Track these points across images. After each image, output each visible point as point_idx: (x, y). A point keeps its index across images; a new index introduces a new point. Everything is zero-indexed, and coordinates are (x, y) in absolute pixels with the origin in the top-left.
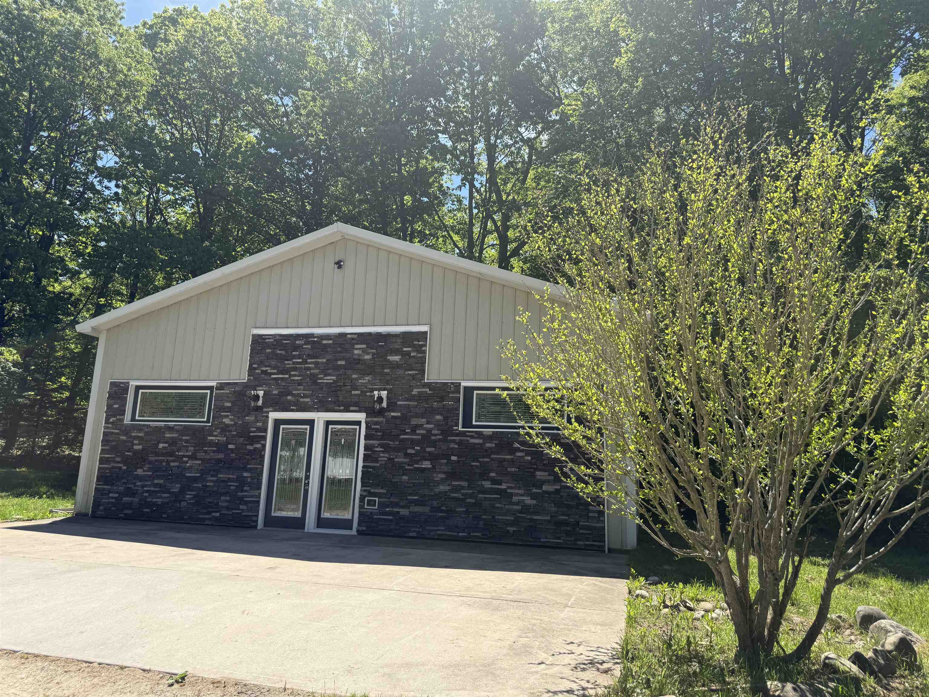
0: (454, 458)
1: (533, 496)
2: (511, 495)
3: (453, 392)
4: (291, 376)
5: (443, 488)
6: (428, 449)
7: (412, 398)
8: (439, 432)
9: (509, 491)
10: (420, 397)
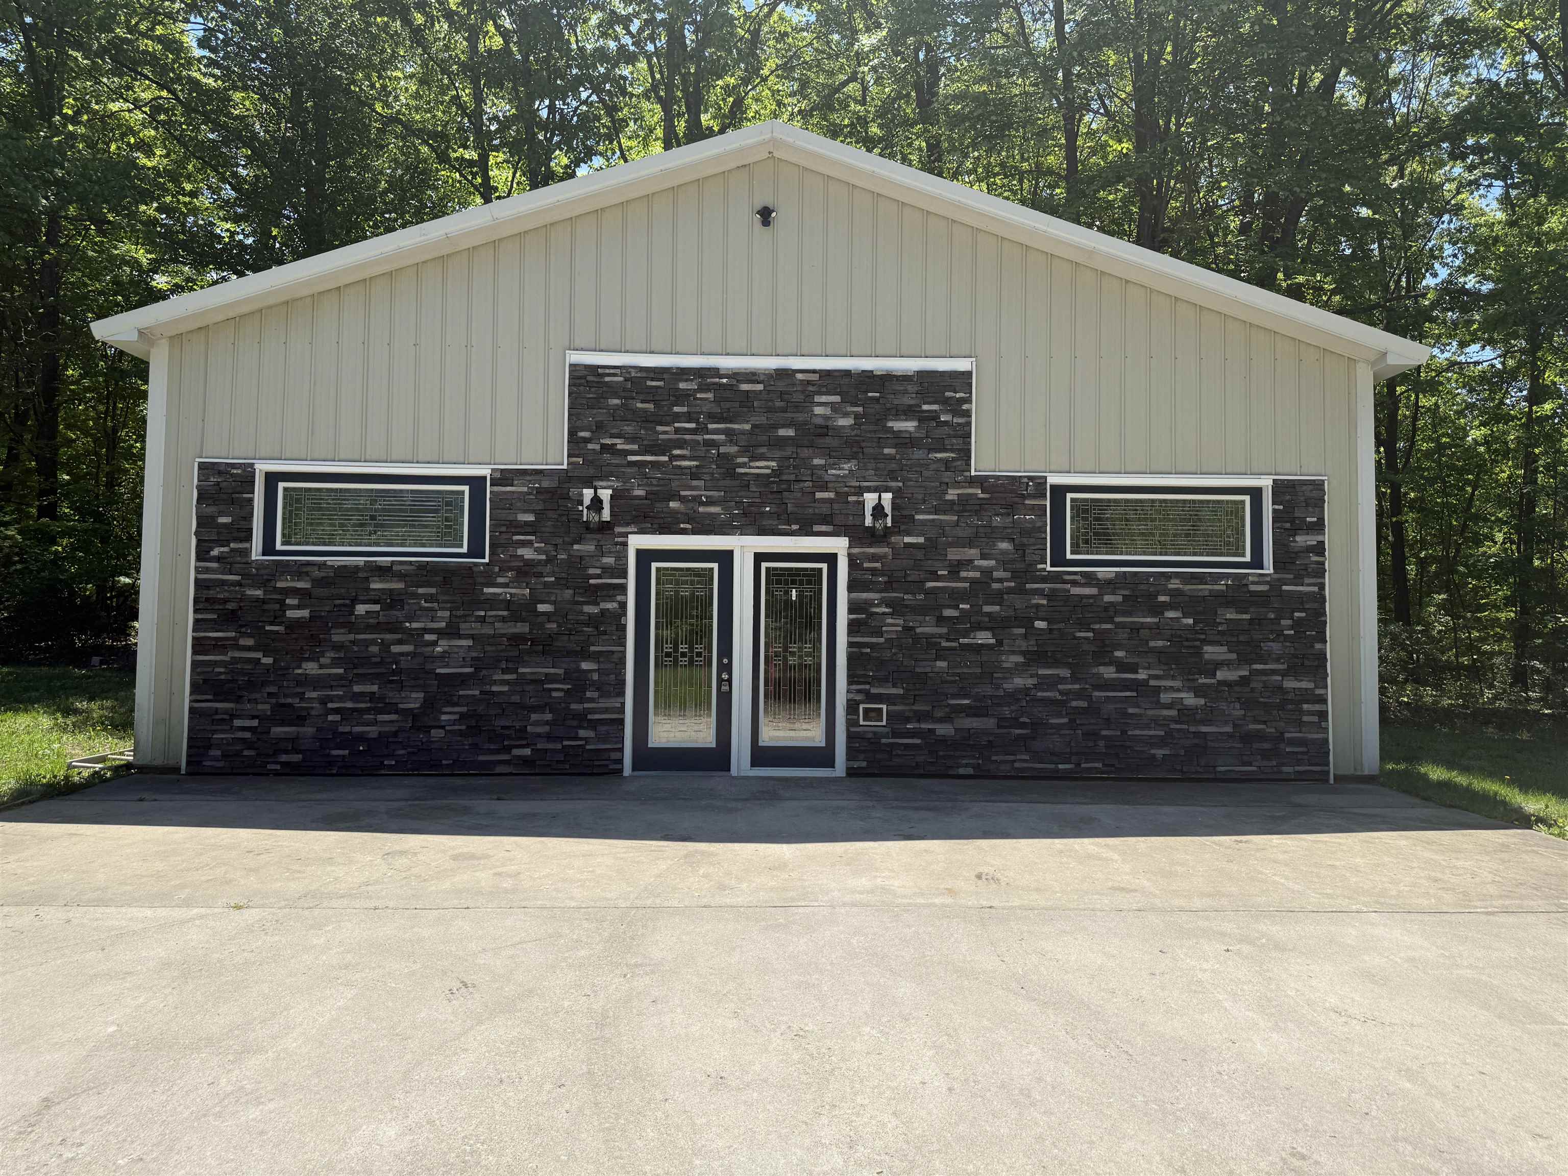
0: (1040, 624)
1: (1199, 691)
2: (1158, 690)
3: (1031, 496)
4: (673, 458)
5: (1019, 682)
6: (987, 609)
7: (948, 508)
8: (1007, 575)
9: (1152, 683)
10: (963, 506)
